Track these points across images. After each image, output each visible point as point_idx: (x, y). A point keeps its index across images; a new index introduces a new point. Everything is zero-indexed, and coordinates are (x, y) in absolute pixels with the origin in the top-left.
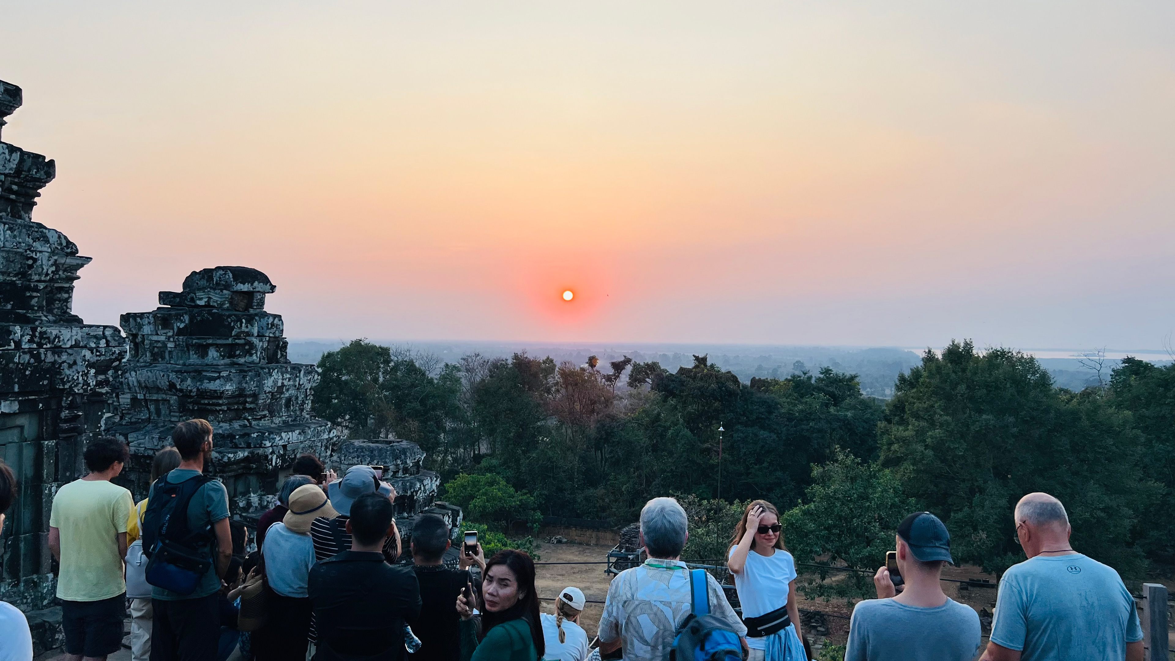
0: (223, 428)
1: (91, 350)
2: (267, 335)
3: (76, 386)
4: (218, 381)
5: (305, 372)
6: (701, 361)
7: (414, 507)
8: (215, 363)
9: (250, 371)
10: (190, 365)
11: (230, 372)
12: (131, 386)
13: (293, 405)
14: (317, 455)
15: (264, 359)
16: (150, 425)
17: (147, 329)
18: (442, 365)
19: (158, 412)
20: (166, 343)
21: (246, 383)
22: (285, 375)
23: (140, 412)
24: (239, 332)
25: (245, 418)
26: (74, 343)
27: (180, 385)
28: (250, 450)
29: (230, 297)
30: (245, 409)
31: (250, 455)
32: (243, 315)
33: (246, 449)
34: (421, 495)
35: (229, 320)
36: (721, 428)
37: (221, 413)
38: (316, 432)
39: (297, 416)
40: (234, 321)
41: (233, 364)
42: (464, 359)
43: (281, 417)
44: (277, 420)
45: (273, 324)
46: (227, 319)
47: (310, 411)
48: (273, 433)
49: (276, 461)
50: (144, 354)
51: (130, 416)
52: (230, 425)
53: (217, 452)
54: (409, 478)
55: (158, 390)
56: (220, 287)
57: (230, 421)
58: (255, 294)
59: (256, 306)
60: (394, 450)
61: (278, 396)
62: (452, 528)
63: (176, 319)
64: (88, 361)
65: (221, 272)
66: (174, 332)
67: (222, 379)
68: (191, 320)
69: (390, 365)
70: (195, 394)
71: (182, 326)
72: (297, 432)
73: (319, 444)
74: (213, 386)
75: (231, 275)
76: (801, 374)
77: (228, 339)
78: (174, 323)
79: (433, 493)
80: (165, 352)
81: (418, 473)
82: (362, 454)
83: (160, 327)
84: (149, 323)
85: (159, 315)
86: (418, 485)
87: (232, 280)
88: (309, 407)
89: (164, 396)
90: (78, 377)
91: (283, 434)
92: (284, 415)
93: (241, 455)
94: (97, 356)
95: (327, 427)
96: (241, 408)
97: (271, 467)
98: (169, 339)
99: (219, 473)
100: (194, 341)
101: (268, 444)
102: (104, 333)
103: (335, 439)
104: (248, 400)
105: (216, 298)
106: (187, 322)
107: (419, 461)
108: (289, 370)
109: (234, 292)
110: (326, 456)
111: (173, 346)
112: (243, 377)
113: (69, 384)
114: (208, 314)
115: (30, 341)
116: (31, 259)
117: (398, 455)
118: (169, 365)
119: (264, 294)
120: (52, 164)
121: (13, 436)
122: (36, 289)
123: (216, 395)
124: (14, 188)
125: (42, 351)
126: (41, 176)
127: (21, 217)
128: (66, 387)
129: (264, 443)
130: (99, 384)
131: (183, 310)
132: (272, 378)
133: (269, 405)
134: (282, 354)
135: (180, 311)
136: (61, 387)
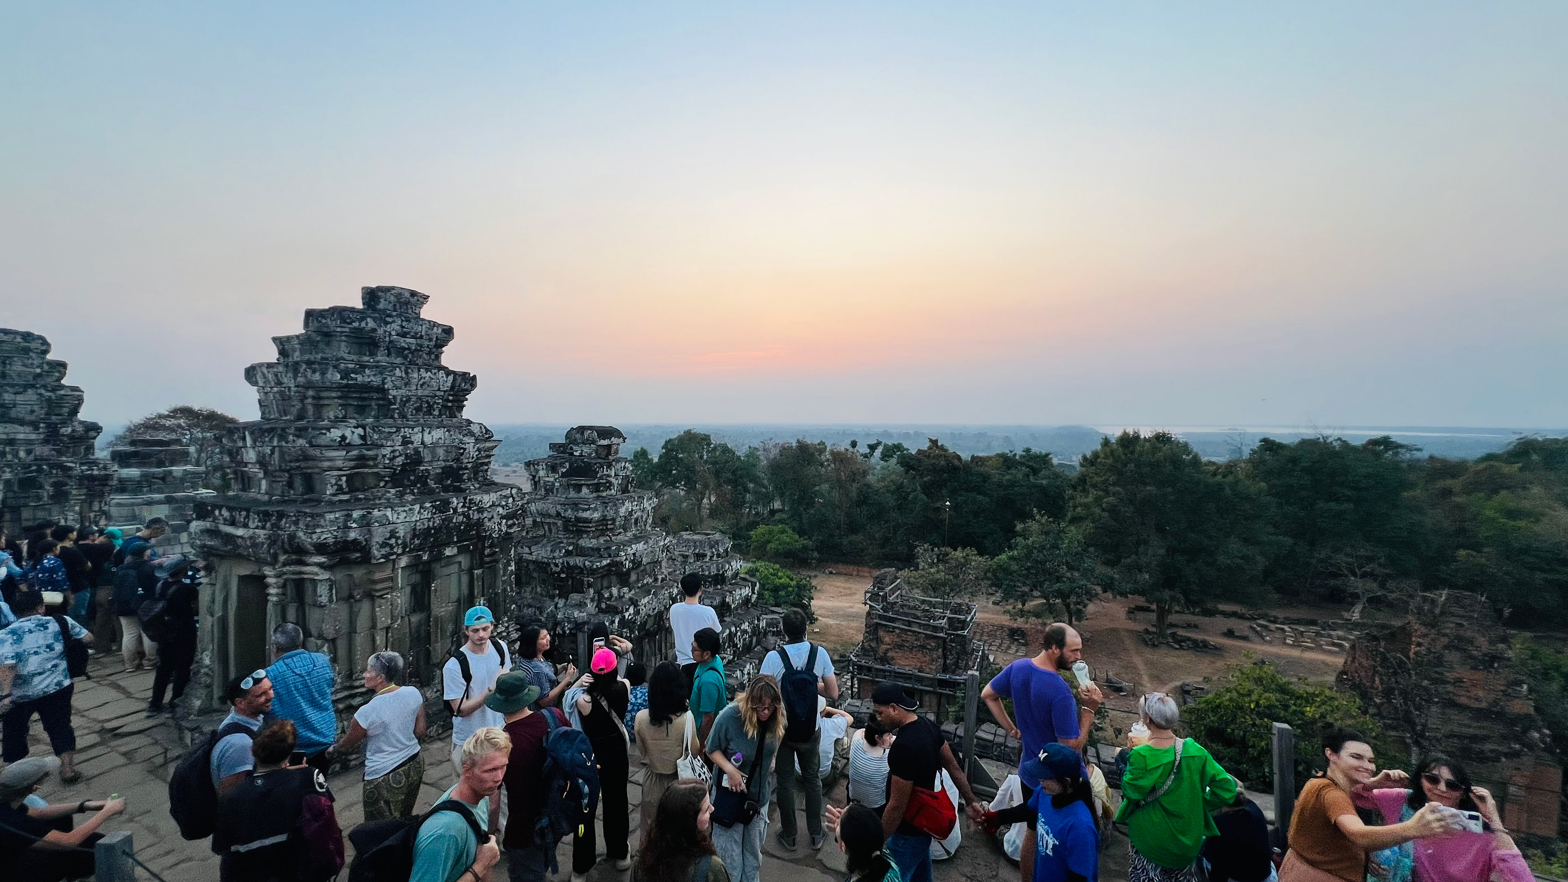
0: (593, 543)
1: (503, 507)
2: (621, 475)
3: (493, 533)
4: (588, 512)
5: (647, 499)
8: (586, 497)
9: (610, 502)
10: (570, 498)
11: (597, 504)
12: (531, 512)
13: (640, 522)
14: (656, 557)
15: (619, 491)
16: (545, 539)
17: (542, 473)
19: (550, 530)
20: (554, 482)
21: (608, 511)
22: (633, 503)
23: (539, 530)
24: (602, 475)
25: (607, 535)
26: (491, 504)
27: (564, 514)
28: (611, 558)
29: (596, 449)
30: (607, 529)
31: (611, 562)
32: (604, 463)
33: (608, 558)
34: (730, 573)
35: (595, 466)
36: (948, 502)
37: (591, 532)
38: (655, 542)
39: (643, 530)
40: (598, 467)
41: (598, 497)
43: (631, 532)
44: (629, 534)
45: (624, 467)
47: (651, 524)
48: (626, 546)
49: (629, 564)
50: (540, 489)
51: (532, 533)
52: (597, 540)
53: (589, 561)
54: (721, 561)
55: (550, 516)
56: (589, 442)
57: (598, 537)
58: (613, 446)
59: (613, 454)
60: (711, 541)
61: (629, 518)
62: (752, 595)
63: (560, 467)
64: (501, 514)
65: (590, 432)
66: (559, 475)
67: (591, 510)
68: (570, 466)
69: (711, 447)
70: (574, 520)
71: (564, 470)
72: (643, 543)
73: (658, 549)
74: (586, 515)
75: (596, 434)
76: (1008, 452)
77: (595, 480)
78: (559, 469)
79: (738, 571)
80: (554, 489)
81: (727, 556)
82: (689, 544)
83: (550, 472)
84: (543, 469)
85: (549, 464)
86: (727, 566)
87: (597, 437)
88: (651, 521)
89: (554, 520)
90: (495, 526)
91: (633, 546)
92: (633, 530)
93: (605, 562)
94: (507, 509)
95: (664, 536)
96: (605, 528)
97: (625, 569)
98: (556, 480)
99: (590, 575)
100: (573, 482)
101: (623, 554)
102: (511, 492)
103: (669, 544)
104: (609, 523)
105: (586, 450)
106: (567, 467)
107: (728, 548)
108: (636, 499)
109: (598, 446)
110: (663, 557)
111: (559, 485)
112: (605, 507)
113: (489, 532)
114: (581, 462)
115: (463, 506)
116: (463, 448)
117: (713, 545)
118: (556, 499)
119: (619, 444)
120: (475, 377)
121: (454, 568)
122: (466, 468)
123: (587, 521)
124: (451, 398)
125: (471, 512)
126: (468, 386)
127: (455, 417)
128: (488, 534)
129: (620, 553)
130: (509, 527)
131: (565, 458)
132: (625, 507)
133: (623, 525)
134: (631, 486)
135: (563, 460)
136: (484, 534)
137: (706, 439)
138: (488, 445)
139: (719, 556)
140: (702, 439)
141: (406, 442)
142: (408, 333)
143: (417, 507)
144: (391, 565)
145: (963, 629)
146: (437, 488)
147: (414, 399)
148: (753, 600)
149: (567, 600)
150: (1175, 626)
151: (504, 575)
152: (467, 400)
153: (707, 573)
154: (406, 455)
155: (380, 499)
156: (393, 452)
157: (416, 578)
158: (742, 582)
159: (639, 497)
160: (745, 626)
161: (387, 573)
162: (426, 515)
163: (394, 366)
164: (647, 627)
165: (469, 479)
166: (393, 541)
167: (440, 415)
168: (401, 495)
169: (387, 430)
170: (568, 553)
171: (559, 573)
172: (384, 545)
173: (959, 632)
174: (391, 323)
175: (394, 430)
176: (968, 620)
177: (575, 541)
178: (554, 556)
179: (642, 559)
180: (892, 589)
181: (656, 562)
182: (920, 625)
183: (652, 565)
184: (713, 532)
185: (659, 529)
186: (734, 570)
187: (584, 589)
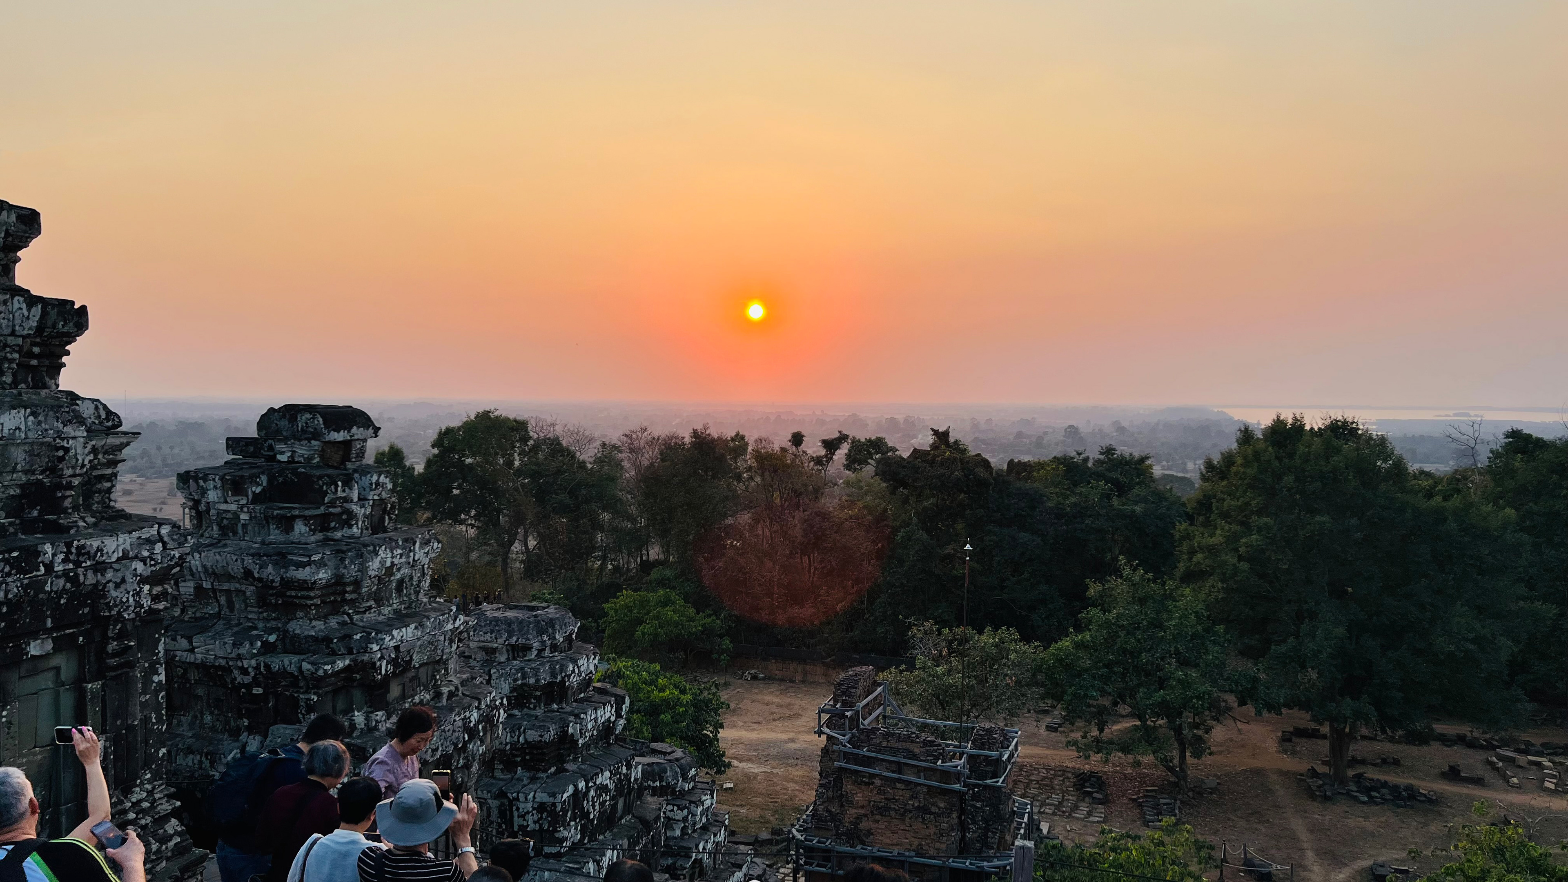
0: (317, 629)
1: (144, 560)
2: (371, 498)
3: (125, 610)
4: (308, 569)
5: (421, 543)
6: (942, 436)
7: (566, 697)
8: (303, 540)
9: (349, 550)
10: (270, 543)
11: (324, 554)
12: (194, 571)
14: (439, 652)
15: (367, 529)
16: (221, 622)
17: (212, 496)
18: (598, 444)
19: (231, 605)
20: (239, 513)
21: (345, 567)
22: (395, 552)
23: (208, 604)
24: (333, 499)
25: (344, 613)
26: (121, 554)
27: (258, 573)
28: (352, 657)
29: (320, 449)
30: (344, 601)
31: (352, 663)
32: (338, 476)
33: (346, 656)
34: (575, 680)
35: (321, 482)
36: (968, 545)
37: (313, 608)
38: (437, 623)
39: (412, 602)
40: (327, 484)
41: (326, 541)
42: (626, 435)
43: (391, 605)
44: (386, 610)
45: (377, 484)
46: (318, 481)
47: (429, 590)
48: (381, 633)
49: (387, 667)
50: (210, 525)
51: (194, 610)
52: (326, 623)
53: (309, 663)
54: (559, 658)
55: (230, 577)
56: (307, 436)
57: (325, 617)
58: (353, 443)
59: (355, 458)
60: (539, 622)
61: (387, 579)
62: (616, 720)
63: (251, 483)
64: (141, 575)
65: (308, 416)
66: (248, 499)
67: (313, 566)
68: (270, 481)
69: (529, 443)
70: (278, 584)
71: (258, 490)
72: (413, 626)
73: (442, 638)
74: (303, 574)
75: (321, 420)
76: (1074, 454)
77: (319, 508)
78: (248, 487)
79: (590, 675)
80: (237, 525)
81: (570, 649)
82: (497, 628)
83: (230, 493)
84: (215, 487)
85: (228, 477)
86: (571, 667)
87: (322, 426)
88: (427, 584)
89: (237, 585)
90: (128, 598)
91: (395, 632)
92: (395, 602)
93: (340, 664)
94: (151, 565)
95: (452, 613)
96: (339, 599)
97: (379, 677)
98: (242, 508)
99: (312, 689)
100: (275, 513)
101: (375, 647)
102: (159, 532)
103: (462, 627)
104: (348, 589)
105: (302, 450)
106: (265, 484)
107: (571, 634)
108: (400, 544)
109: (325, 442)
110: (451, 652)
111: (248, 518)
112: (340, 560)
113: (116, 609)
114: (293, 474)
115: (65, 561)
116: (62, 448)
117: (546, 627)
118: (243, 544)
119: (365, 440)
120: (83, 308)
121: (46, 681)
122: (69, 486)
123: (306, 586)
124: (36, 350)
125: (80, 571)
126: (70, 327)
127: (46, 387)
128: (114, 612)
129: (370, 646)
130: (155, 598)
131: (259, 467)
132: (379, 558)
133: (375, 593)
134: (390, 519)
135: (255, 471)
136: (107, 614)
137: (519, 427)
138: (112, 441)
139: (554, 648)
140: (512, 429)
145: (996, 775)
146: (11, 524)
148: (619, 729)
149: (266, 736)
150: (1363, 762)
151: (144, 693)
152: (67, 353)
153: (532, 681)
158: (597, 697)
159: (406, 540)
160: (605, 778)
165: (76, 508)
167: (15, 384)
170: (268, 649)
171: (249, 687)
173: (988, 781)
176: (1004, 759)
177: (280, 625)
178: (239, 655)
179: (411, 657)
180: (867, 704)
181: (438, 662)
182: (919, 770)
183: (430, 667)
184: (544, 604)
185: (442, 600)
186: (583, 675)
187: (300, 716)
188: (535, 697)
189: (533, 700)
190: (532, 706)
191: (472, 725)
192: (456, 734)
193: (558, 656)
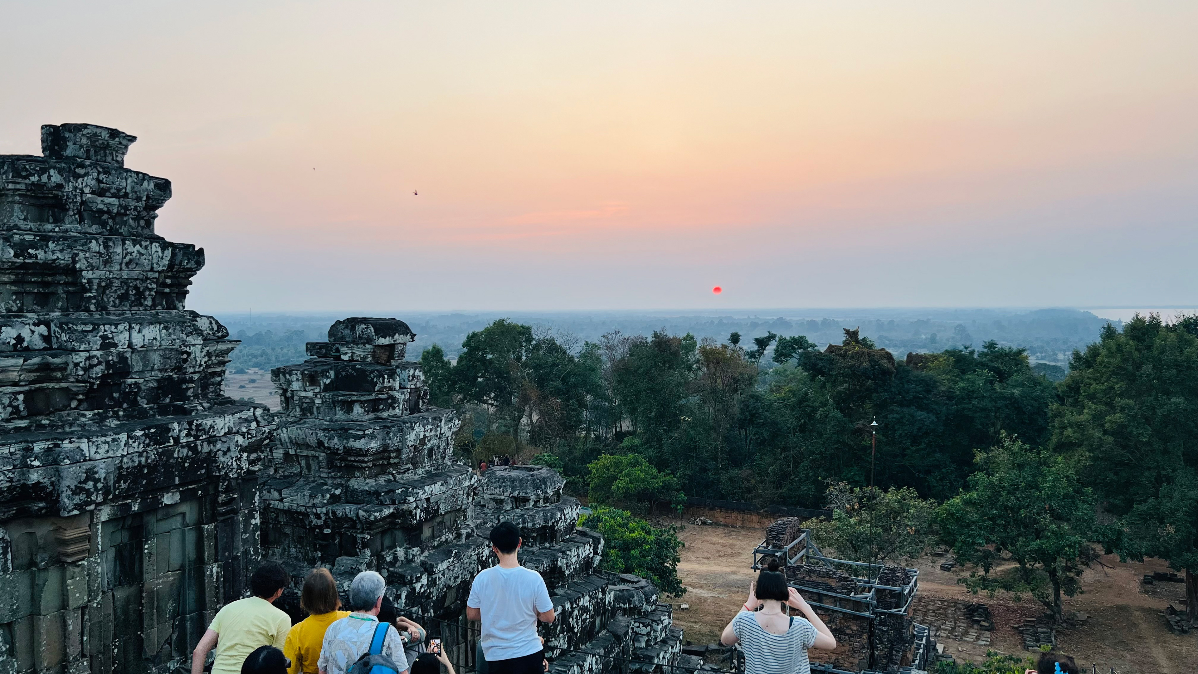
0: (369, 485)
1: (243, 435)
2: (409, 387)
3: (230, 471)
4: (363, 440)
5: (445, 421)
6: (852, 335)
7: (556, 537)
8: (360, 418)
9: (393, 426)
10: (336, 421)
11: (374, 429)
12: (283, 441)
13: (435, 454)
14: (459, 503)
15: (406, 410)
16: (302, 479)
17: (296, 386)
18: (583, 343)
19: (309, 467)
20: (314, 399)
21: (390, 439)
22: (426, 427)
23: (292, 466)
24: (381, 388)
26: (227, 430)
27: (327, 443)
28: (395, 506)
29: (372, 351)
30: (389, 464)
31: (395, 511)
32: (385, 371)
33: (391, 506)
34: (562, 524)
35: (372, 375)
36: (874, 422)
37: (367, 469)
38: (457, 481)
39: (439, 465)
40: (376, 377)
41: (376, 419)
42: (604, 337)
43: (424, 468)
44: (420, 471)
45: (413, 376)
46: (370, 374)
47: (452, 456)
48: (416, 488)
49: (420, 514)
50: (294, 408)
51: (283, 470)
52: (376, 480)
53: (364, 511)
54: (550, 508)
55: (308, 446)
56: (362, 341)
57: (376, 476)
58: (396, 346)
59: (398, 357)
60: (535, 480)
61: (421, 448)
62: (593, 557)
63: (322, 376)
64: (241, 446)
65: (363, 326)
66: (320, 389)
67: (366, 438)
68: (336, 375)
69: (532, 343)
70: (341, 452)
71: (328, 381)
72: (439, 483)
73: (461, 492)
74: (359, 444)
75: (372, 329)
76: (961, 348)
77: (371, 395)
78: (321, 380)
79: (574, 521)
80: (313, 407)
81: (558, 501)
82: (504, 484)
83: (308, 384)
85: (306, 372)
86: (559, 515)
87: (374, 334)
88: (451, 451)
89: (313, 452)
90: (232, 462)
91: (426, 488)
92: (427, 465)
93: (386, 512)
94: (248, 438)
95: (469, 474)
96: (386, 463)
97: (415, 522)
98: (316, 396)
99: (366, 530)
100: (340, 398)
101: (412, 499)
102: (254, 414)
103: (476, 484)
104: (392, 455)
105: (359, 352)
106: (332, 377)
107: (559, 490)
108: (430, 421)
109: (376, 346)
110: (468, 503)
111: (320, 402)
112: (386, 433)
113: (224, 471)
114: (352, 370)
115: (188, 435)
116: (186, 352)
117: (539, 484)
118: (317, 422)
119: (405, 344)
120: (201, 250)
121: (176, 523)
122: (191, 381)
123: (360, 453)
124: (168, 281)
125: (198, 442)
126: (192, 265)
127: (175, 308)
128: (222, 473)
129: (408, 498)
130: (252, 463)
131: (329, 364)
132: (415, 432)
133: (412, 458)
134: (423, 402)
135: (325, 367)
136: (218, 474)
137: (525, 332)
138: (221, 347)
139: (546, 500)
140: (520, 333)
141: (107, 344)
142: (108, 190)
143: (123, 436)
144: (87, 519)
145: (899, 606)
146: (151, 408)
147: (117, 283)
148: (596, 563)
149: (333, 565)
151: (245, 532)
152: (191, 283)
153: (530, 525)
154: (108, 363)
155: (71, 425)
156: (88, 358)
157: (122, 537)
158: (579, 538)
159: (434, 419)
160: (585, 601)
161: (83, 530)
162: (137, 447)
163: (88, 237)
164: (447, 604)
165: (196, 396)
166: (90, 485)
167: (154, 306)
168: (101, 419)
169: (80, 328)
170: (335, 499)
171: (321, 528)
172: (78, 490)
173: (892, 610)
174: (83, 176)
175: (90, 327)
176: (906, 592)
177: (343, 482)
178: (314, 504)
179: (438, 507)
180: (793, 547)
181: (459, 510)
182: (835, 600)
183: (453, 514)
184: (538, 467)
185: (462, 464)
186: (568, 521)
187: (358, 550)
188: (533, 538)
189: (531, 540)
190: (530, 544)
191: (484, 559)
192: (472, 566)
193: (549, 506)
